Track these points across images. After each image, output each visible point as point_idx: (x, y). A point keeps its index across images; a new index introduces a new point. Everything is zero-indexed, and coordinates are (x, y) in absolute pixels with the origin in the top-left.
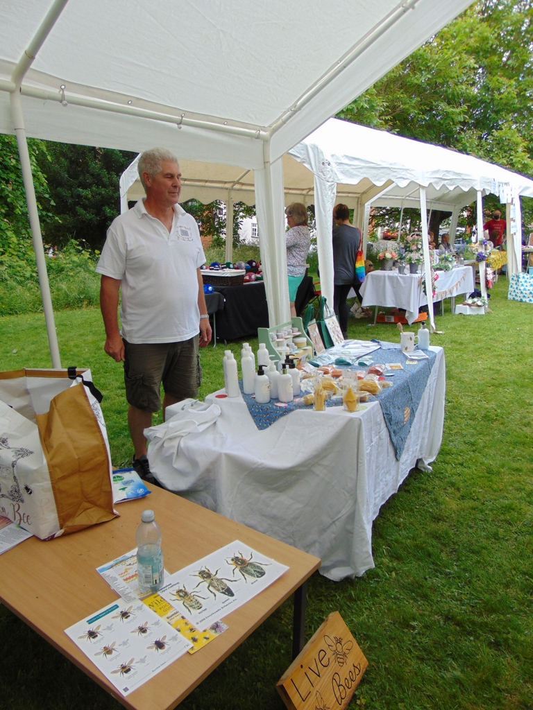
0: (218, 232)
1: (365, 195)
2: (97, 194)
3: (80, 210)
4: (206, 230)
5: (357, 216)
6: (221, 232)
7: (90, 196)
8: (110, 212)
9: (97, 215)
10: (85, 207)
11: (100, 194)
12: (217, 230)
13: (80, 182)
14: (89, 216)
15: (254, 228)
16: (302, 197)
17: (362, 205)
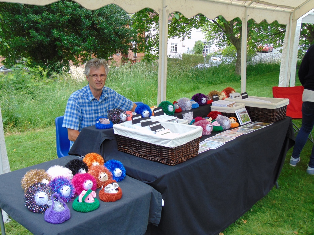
0: (148, 50)
1: (298, 10)
2: (46, 19)
3: (33, 33)
4: (139, 48)
5: (289, 32)
6: (150, 50)
7: (40, 21)
8: (57, 34)
9: (47, 36)
10: (37, 30)
11: (49, 19)
12: (147, 48)
13: (34, 10)
14: (40, 38)
15: (173, 46)
16: (243, 9)
17: (295, 21)
